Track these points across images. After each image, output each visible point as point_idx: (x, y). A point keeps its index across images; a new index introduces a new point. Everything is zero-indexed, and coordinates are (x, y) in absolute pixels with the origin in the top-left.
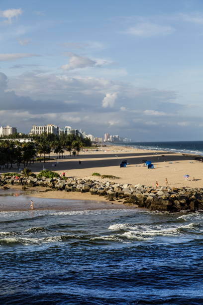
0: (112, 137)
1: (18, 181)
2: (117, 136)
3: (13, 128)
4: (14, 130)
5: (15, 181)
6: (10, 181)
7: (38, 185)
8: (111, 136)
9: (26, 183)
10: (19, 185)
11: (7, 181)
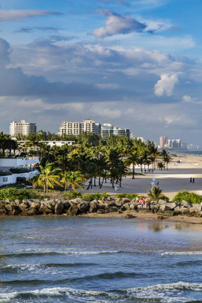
0: (171, 142)
1: (145, 206)
2: (178, 141)
3: (31, 124)
4: (33, 127)
5: (139, 206)
6: (132, 206)
7: (180, 213)
8: (169, 141)
9: (158, 209)
10: (147, 212)
11: (126, 205)
